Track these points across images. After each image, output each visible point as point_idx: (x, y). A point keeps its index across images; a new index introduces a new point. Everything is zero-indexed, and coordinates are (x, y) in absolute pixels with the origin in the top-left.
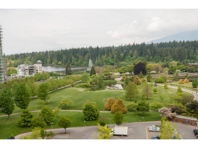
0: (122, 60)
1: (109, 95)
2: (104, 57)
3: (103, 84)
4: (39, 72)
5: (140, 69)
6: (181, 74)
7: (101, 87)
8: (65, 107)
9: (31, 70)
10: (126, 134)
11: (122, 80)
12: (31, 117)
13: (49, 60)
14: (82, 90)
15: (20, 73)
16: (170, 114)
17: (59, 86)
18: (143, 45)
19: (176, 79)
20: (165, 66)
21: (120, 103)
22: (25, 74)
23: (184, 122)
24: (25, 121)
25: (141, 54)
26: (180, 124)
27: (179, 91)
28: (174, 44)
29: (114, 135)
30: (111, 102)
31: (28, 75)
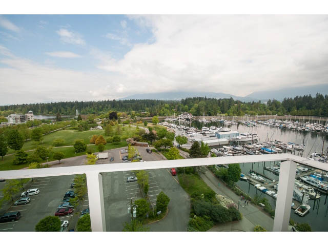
0: (101, 110)
1: (92, 133)
2: (88, 109)
3: (88, 127)
4: (31, 119)
5: (113, 116)
6: (138, 118)
7: (86, 129)
8: (58, 145)
9: (23, 119)
10: (107, 157)
11: (102, 124)
12: (26, 155)
13: (40, 110)
14: (72, 131)
15: (11, 121)
16: (133, 142)
17: (52, 130)
18: (114, 101)
19: (135, 121)
20: (128, 114)
21: (101, 138)
22: (17, 122)
23: (141, 145)
24: (20, 159)
25: (113, 107)
26: (139, 147)
27: (137, 128)
28: (133, 101)
29: (99, 159)
30: (95, 138)
31: (19, 123)
